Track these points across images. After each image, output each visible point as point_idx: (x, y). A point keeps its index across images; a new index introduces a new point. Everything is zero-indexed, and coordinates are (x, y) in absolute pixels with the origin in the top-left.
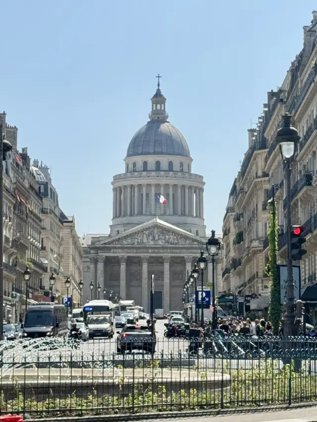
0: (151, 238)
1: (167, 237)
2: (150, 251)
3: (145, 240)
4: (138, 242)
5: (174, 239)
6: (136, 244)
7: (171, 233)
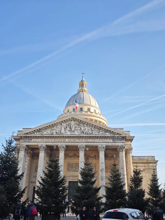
0: (68, 129)
1: (82, 128)
2: (67, 140)
3: (63, 131)
4: (57, 133)
5: (88, 130)
6: (54, 134)
7: (86, 125)
